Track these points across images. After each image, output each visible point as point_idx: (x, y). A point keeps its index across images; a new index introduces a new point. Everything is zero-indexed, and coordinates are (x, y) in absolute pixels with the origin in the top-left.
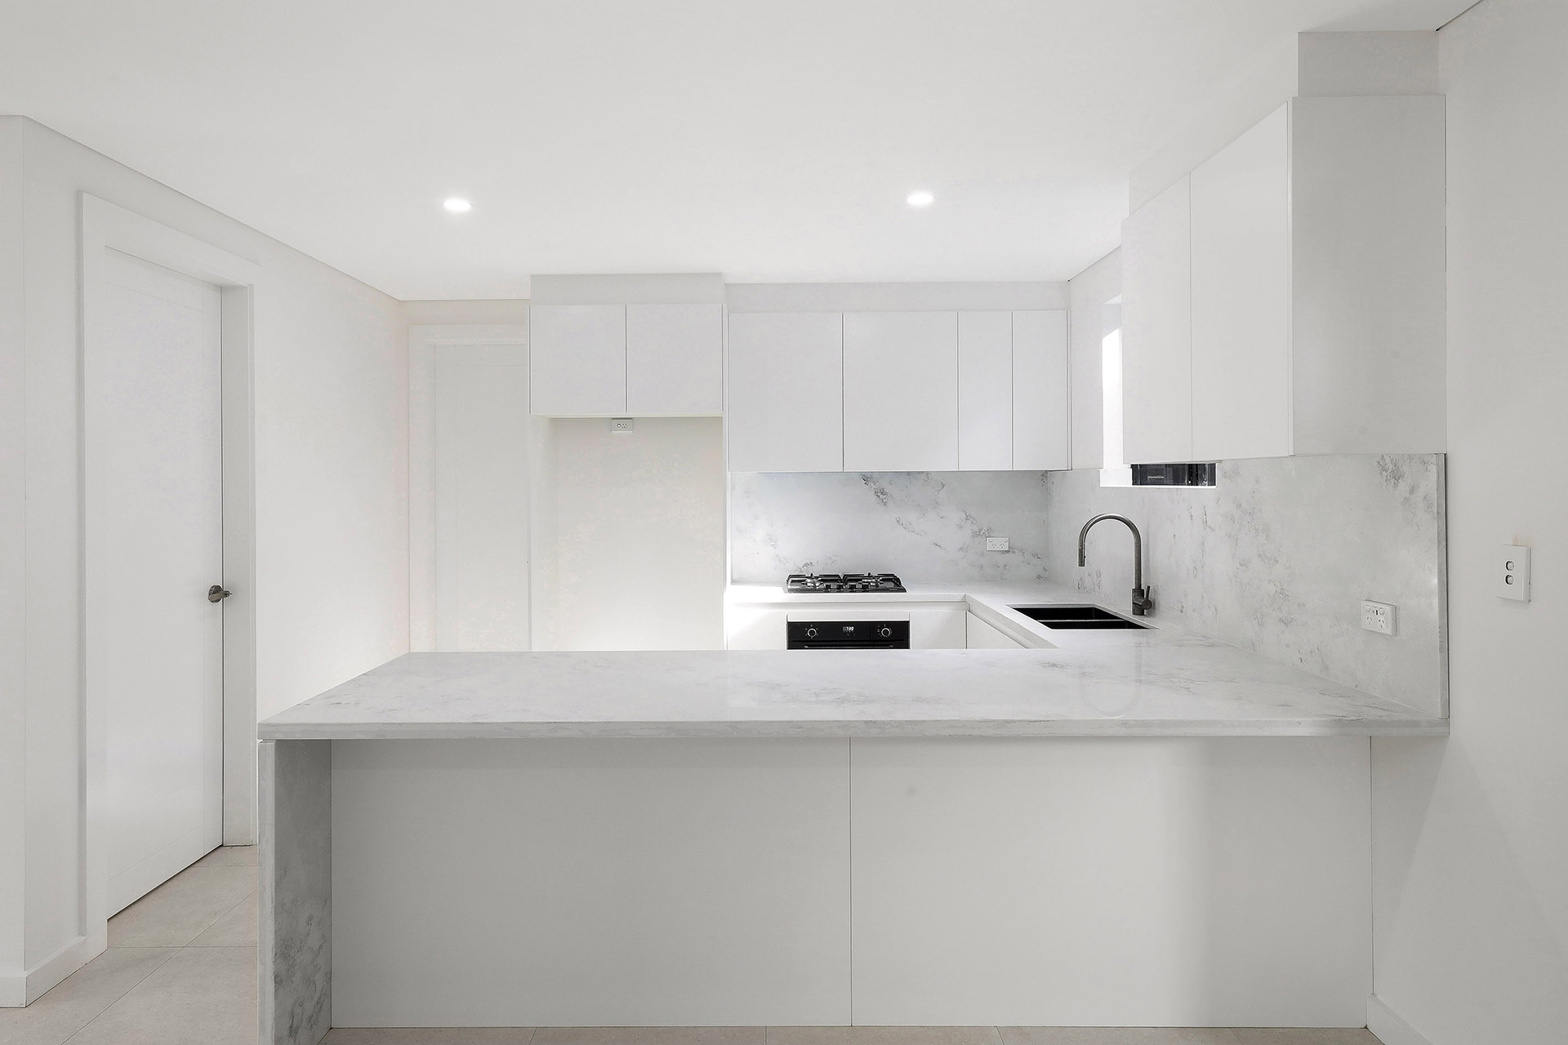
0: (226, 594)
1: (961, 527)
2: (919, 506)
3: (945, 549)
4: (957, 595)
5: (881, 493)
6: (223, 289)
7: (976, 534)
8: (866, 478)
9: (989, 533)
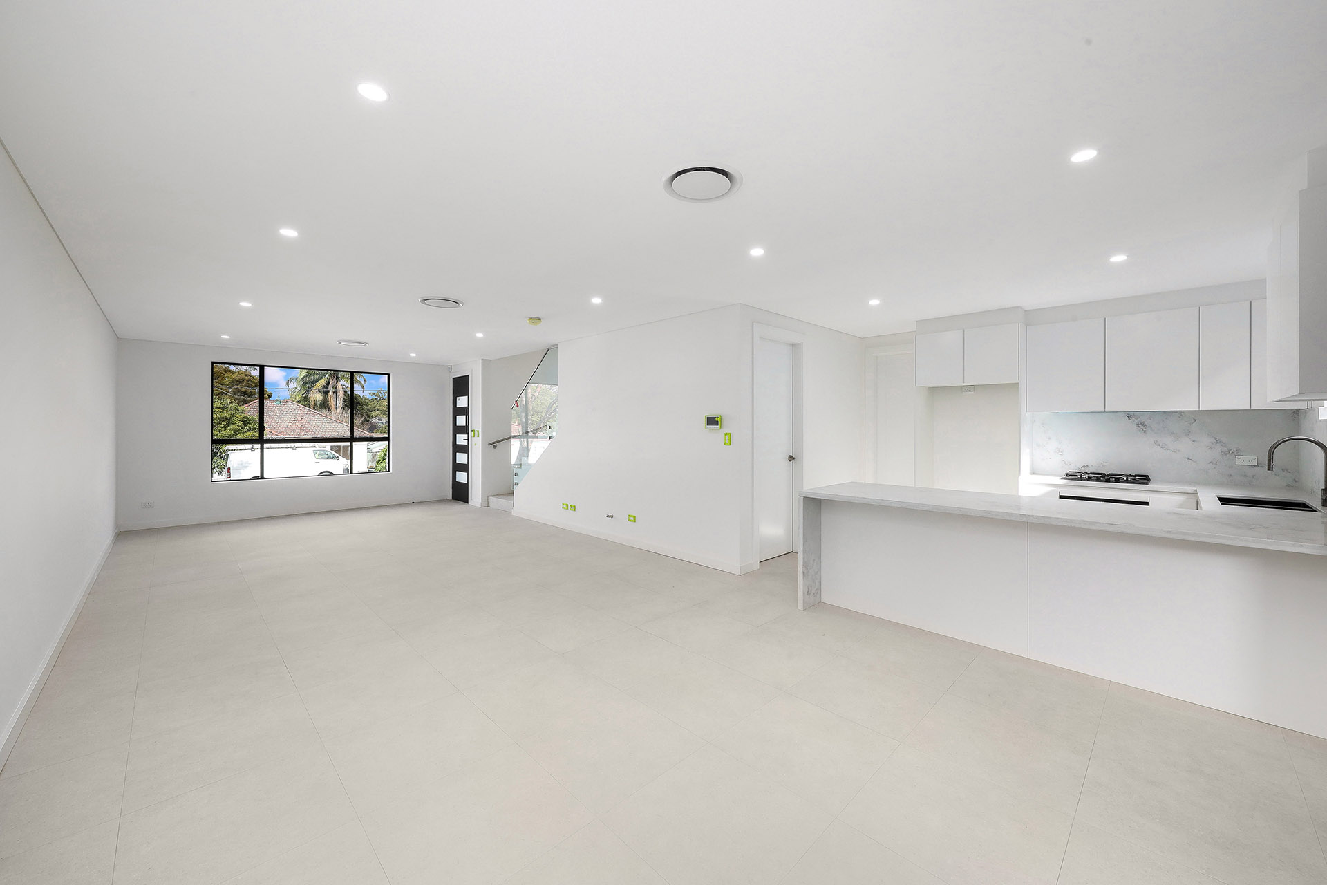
0: (794, 459)
1: (1211, 448)
2: (1173, 433)
3: (1195, 462)
4: (1190, 489)
5: (1141, 425)
6: (793, 345)
7: (1224, 453)
8: (1130, 415)
9: (1238, 452)
